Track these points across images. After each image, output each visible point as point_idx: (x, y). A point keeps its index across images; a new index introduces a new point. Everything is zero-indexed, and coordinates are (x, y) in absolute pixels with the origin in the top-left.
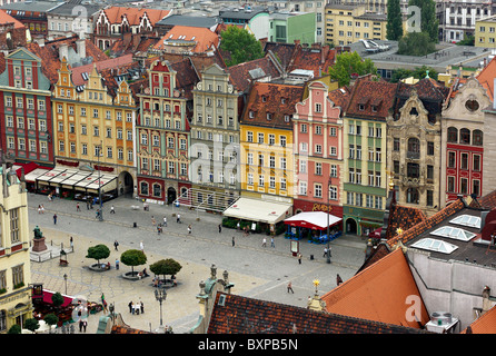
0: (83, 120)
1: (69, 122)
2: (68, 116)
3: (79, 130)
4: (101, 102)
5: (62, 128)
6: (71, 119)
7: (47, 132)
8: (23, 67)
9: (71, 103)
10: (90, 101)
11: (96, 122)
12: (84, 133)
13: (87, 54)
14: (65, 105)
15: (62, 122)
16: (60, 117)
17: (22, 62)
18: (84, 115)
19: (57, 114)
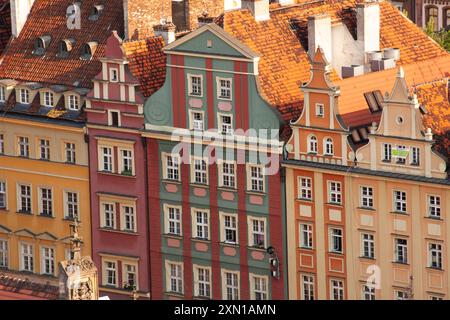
0: (366, 220)
1: (328, 223)
2: (327, 207)
3: (354, 246)
4: (415, 172)
5: (310, 240)
6: (335, 215)
7: (270, 251)
8: (210, 77)
9: (336, 173)
10: (386, 168)
11: (401, 225)
12: (369, 256)
13: (383, 41)
14: (318, 178)
15: (308, 223)
16: (305, 211)
17: (209, 62)
18: (368, 206)
19: (298, 203)
